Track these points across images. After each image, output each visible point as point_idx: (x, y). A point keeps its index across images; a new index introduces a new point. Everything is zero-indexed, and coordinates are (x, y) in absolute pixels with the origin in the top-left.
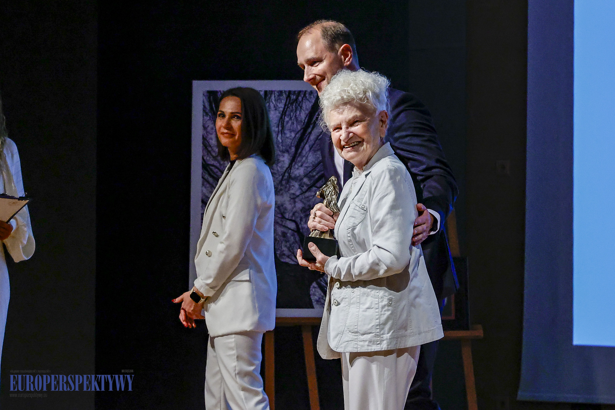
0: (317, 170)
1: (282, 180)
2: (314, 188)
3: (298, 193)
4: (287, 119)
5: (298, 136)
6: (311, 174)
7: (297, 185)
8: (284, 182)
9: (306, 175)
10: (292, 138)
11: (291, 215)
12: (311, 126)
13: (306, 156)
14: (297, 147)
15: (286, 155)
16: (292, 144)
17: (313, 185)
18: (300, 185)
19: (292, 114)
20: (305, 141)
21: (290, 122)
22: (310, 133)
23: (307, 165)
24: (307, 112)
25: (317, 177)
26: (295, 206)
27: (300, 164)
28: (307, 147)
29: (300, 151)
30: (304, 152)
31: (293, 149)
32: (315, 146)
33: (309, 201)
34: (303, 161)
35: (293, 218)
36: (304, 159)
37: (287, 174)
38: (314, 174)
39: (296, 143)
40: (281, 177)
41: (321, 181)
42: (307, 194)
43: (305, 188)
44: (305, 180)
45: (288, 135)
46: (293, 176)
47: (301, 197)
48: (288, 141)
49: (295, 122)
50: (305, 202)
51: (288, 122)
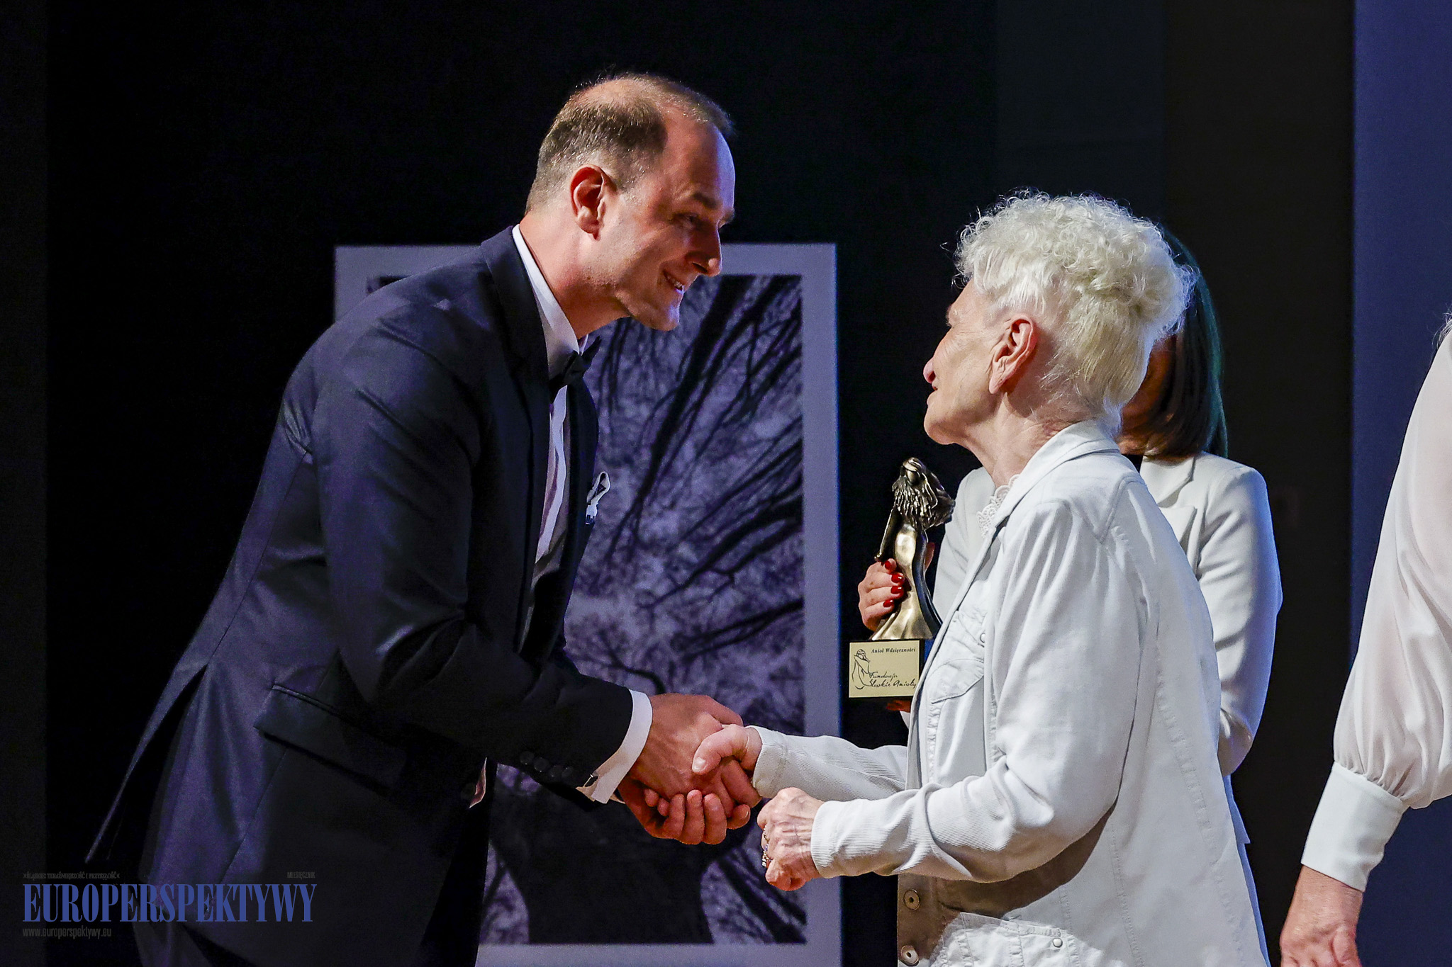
0: (721, 517)
1: (612, 549)
2: (711, 576)
3: (661, 590)
4: (625, 364)
5: (661, 413)
6: (700, 530)
7: (657, 565)
8: (618, 558)
9: (686, 535)
10: (640, 421)
11: (640, 656)
12: (701, 385)
13: (686, 475)
14: (659, 449)
15: (624, 472)
16: (644, 442)
17: (708, 565)
18: (668, 566)
19: (641, 347)
20: (682, 430)
21: (636, 373)
22: (698, 406)
23: (687, 504)
24: (688, 341)
25: (718, 540)
26: (652, 630)
27: (667, 502)
28: (688, 450)
29: (666, 460)
30: (679, 466)
31: (646, 456)
32: (713, 444)
33: (694, 614)
34: (675, 491)
35: (648, 668)
36: (680, 484)
37: (626, 533)
38: (712, 530)
39: (653, 437)
40: (608, 542)
41: (731, 554)
42: (691, 593)
43: (684, 574)
44: (685, 550)
45: (630, 413)
46: (646, 536)
47: (669, 602)
48: (632, 433)
49: (651, 372)
50: (682, 616)
51: (628, 372)
